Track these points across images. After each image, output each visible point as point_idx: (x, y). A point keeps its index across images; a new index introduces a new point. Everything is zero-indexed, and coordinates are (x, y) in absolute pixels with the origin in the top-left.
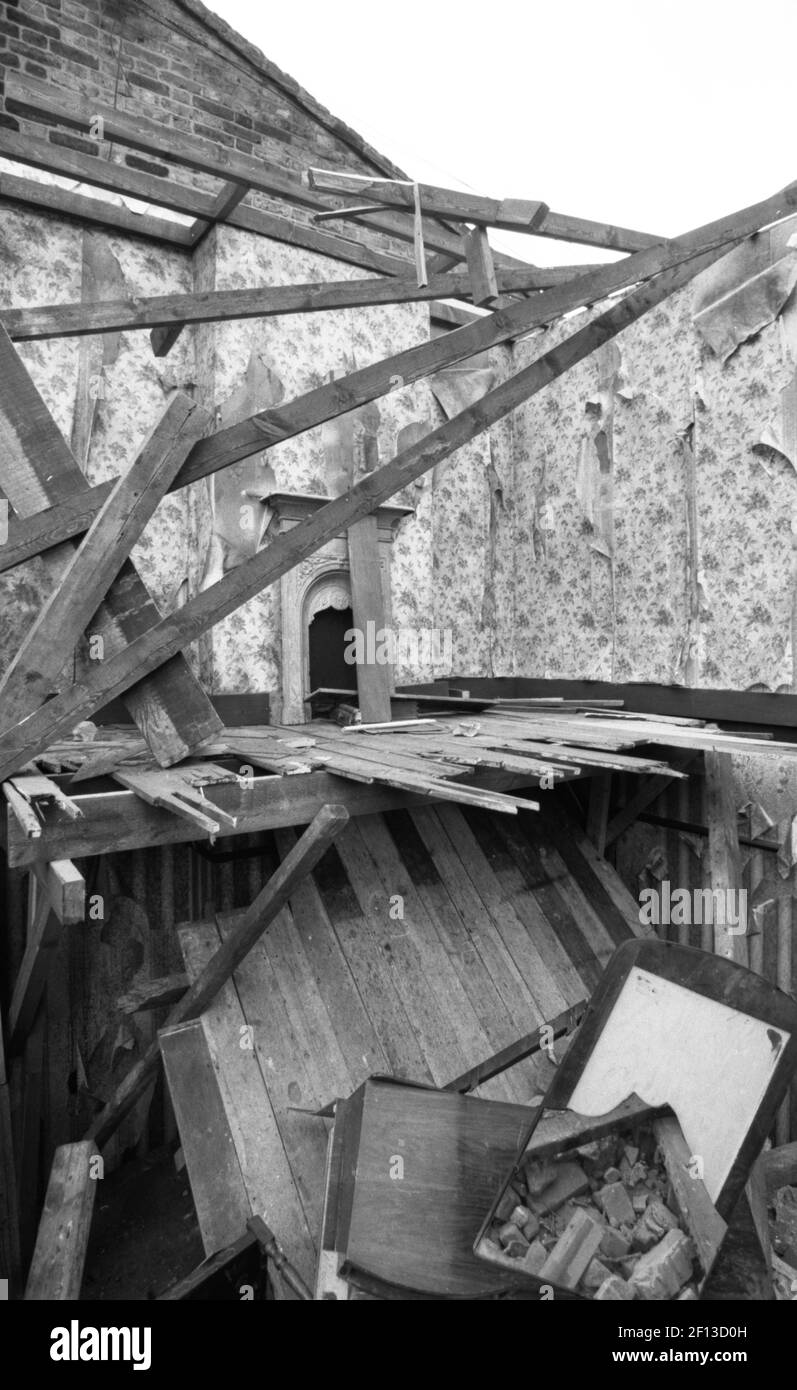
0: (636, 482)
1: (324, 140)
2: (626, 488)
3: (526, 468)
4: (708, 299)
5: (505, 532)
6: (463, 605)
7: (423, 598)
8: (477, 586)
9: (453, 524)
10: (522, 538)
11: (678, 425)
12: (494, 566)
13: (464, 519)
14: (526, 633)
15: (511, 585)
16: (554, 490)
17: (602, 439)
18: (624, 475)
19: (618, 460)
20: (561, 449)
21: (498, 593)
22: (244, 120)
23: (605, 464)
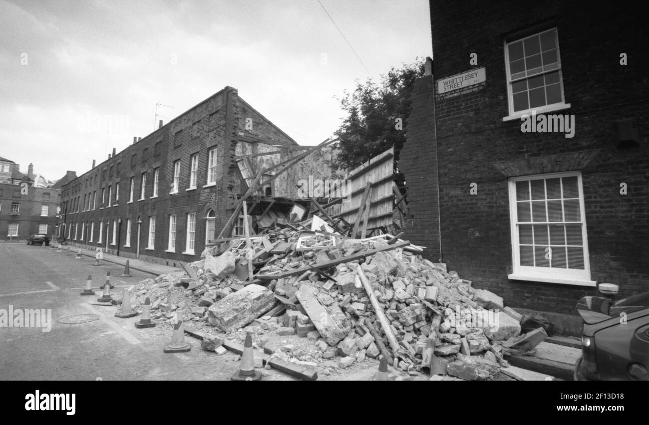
0: (306, 174)
1: (267, 124)
2: (305, 175)
3: (293, 171)
4: (315, 153)
5: (289, 180)
6: (283, 190)
7: (278, 187)
8: (285, 187)
9: (282, 178)
10: (291, 181)
11: (311, 168)
12: (288, 184)
13: (283, 177)
14: (292, 194)
15: (290, 187)
16: (296, 174)
17: (302, 168)
18: (305, 173)
19: (304, 171)
20: (297, 169)
21: (288, 188)
22: (257, 123)
23: (303, 171)
